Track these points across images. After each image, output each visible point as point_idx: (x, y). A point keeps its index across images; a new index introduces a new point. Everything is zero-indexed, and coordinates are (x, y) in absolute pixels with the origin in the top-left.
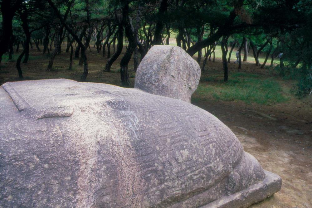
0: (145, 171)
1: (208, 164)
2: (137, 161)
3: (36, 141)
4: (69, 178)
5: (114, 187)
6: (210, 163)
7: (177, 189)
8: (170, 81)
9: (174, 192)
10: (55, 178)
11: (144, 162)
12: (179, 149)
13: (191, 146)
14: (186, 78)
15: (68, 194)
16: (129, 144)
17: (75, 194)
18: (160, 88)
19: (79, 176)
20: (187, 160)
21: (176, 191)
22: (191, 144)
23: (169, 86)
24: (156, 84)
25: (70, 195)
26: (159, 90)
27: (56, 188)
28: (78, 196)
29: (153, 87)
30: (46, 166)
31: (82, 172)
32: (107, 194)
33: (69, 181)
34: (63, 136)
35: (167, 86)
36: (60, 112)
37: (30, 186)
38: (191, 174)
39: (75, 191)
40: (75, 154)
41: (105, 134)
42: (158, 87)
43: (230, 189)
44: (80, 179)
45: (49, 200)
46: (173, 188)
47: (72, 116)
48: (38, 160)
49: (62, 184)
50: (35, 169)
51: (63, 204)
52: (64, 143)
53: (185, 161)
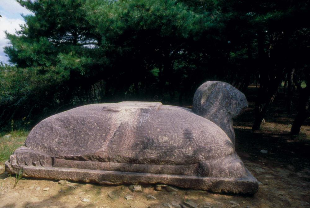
0: (137, 140)
1: (181, 149)
2: (135, 134)
3: (98, 118)
4: (105, 135)
5: (119, 142)
6: (182, 149)
7: (154, 155)
8: (209, 105)
9: (152, 156)
10: (100, 133)
11: (138, 136)
12: (162, 135)
13: (172, 136)
14: (226, 105)
15: (102, 140)
16: (135, 126)
17: (104, 142)
18: (201, 110)
19: (108, 135)
20: (165, 142)
21: (153, 156)
22: (172, 135)
23: (207, 109)
24: (199, 107)
25: (102, 141)
26: (201, 111)
27: (98, 137)
28: (105, 142)
29: (197, 109)
30: (98, 128)
31: (110, 134)
32: (115, 144)
33: (104, 136)
34: (110, 118)
35: (205, 109)
36: (114, 109)
37: (90, 133)
38: (165, 150)
39: (105, 140)
40: (110, 126)
41: (126, 121)
42: (200, 109)
43: (200, 172)
44: (108, 136)
45: (94, 141)
46: (152, 154)
47: (120, 112)
48: (96, 125)
49: (101, 136)
50: (94, 128)
51: (98, 144)
52: (108, 121)
53: (163, 142)
